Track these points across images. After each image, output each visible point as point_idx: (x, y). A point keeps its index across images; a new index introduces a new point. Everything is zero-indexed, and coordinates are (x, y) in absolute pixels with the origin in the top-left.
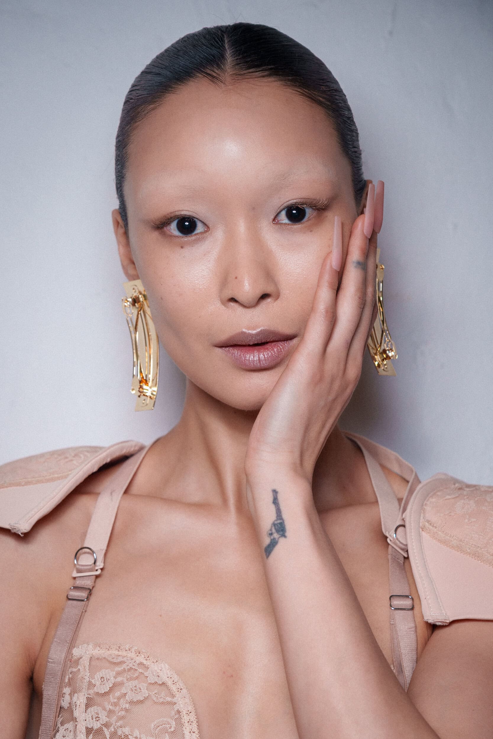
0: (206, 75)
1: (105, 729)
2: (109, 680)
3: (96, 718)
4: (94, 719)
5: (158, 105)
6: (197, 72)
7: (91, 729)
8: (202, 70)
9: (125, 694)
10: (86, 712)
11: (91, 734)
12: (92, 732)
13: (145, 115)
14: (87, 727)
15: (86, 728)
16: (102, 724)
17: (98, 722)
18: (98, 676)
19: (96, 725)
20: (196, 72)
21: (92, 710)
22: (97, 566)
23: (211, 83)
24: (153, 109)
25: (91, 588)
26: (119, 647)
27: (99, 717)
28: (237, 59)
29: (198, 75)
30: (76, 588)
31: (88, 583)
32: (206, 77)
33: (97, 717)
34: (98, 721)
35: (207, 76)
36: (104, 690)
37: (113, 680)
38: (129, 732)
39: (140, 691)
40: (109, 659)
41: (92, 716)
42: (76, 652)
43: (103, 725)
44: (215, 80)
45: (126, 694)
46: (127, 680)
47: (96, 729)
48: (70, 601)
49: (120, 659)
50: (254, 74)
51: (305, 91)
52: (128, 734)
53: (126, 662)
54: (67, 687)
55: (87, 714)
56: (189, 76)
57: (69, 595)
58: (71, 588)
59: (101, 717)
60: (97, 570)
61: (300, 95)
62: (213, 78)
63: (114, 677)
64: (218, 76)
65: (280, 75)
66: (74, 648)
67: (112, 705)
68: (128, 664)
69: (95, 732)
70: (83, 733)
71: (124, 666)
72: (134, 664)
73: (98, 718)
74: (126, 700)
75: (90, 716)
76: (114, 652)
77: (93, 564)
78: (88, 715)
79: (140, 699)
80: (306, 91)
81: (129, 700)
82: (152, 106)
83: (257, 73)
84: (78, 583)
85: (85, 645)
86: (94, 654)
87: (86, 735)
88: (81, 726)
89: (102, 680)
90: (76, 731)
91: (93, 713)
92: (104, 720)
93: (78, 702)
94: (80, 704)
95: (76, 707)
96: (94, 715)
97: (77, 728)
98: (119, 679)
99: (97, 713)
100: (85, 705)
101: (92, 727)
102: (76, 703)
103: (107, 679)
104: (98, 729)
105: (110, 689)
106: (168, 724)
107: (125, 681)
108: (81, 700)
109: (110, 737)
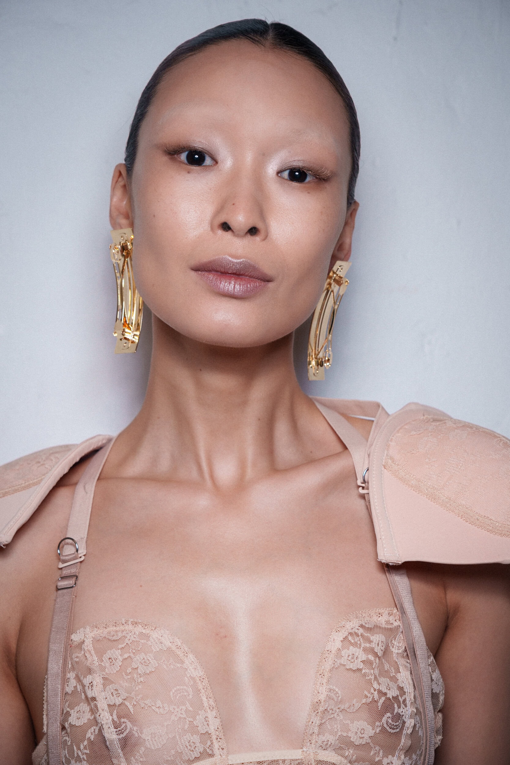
0: (248, 38)
1: (127, 703)
2: (117, 659)
3: (116, 695)
7: (113, 706)
8: (246, 34)
10: (105, 690)
11: (114, 710)
12: (115, 709)
15: (108, 706)
16: (123, 699)
17: (119, 698)
18: (106, 657)
19: (118, 701)
20: (239, 35)
21: (111, 688)
22: (80, 554)
25: (77, 575)
26: (115, 623)
27: (119, 694)
29: (241, 36)
30: (63, 578)
31: (74, 570)
33: (117, 693)
34: (119, 696)
35: (250, 39)
36: (115, 669)
37: (121, 658)
38: (151, 703)
39: (148, 662)
40: (110, 638)
41: (112, 694)
42: (76, 638)
43: (125, 699)
44: (256, 42)
45: (137, 668)
46: (134, 653)
47: (119, 705)
48: (60, 591)
49: (120, 635)
52: (150, 705)
53: (126, 637)
54: (71, 671)
55: (106, 692)
57: (58, 586)
58: (59, 579)
59: (120, 693)
60: (80, 557)
63: (120, 655)
66: (72, 634)
67: (127, 682)
68: (129, 638)
69: (118, 708)
70: (106, 710)
71: (127, 641)
72: (135, 636)
73: (118, 695)
74: (140, 674)
75: (110, 694)
76: (112, 629)
77: (76, 553)
78: (108, 692)
79: (152, 671)
84: (65, 572)
85: (82, 629)
86: (93, 636)
87: (109, 711)
88: (102, 704)
89: (111, 660)
90: (98, 709)
91: (112, 691)
92: (124, 695)
93: (95, 683)
94: (97, 685)
95: (92, 687)
96: (113, 692)
97: (98, 707)
98: (126, 656)
99: (116, 690)
100: (103, 685)
101: (114, 704)
102: (91, 684)
103: (115, 659)
104: (120, 705)
105: (120, 668)
106: (186, 692)
107: (133, 656)
108: (98, 680)
109: (133, 710)
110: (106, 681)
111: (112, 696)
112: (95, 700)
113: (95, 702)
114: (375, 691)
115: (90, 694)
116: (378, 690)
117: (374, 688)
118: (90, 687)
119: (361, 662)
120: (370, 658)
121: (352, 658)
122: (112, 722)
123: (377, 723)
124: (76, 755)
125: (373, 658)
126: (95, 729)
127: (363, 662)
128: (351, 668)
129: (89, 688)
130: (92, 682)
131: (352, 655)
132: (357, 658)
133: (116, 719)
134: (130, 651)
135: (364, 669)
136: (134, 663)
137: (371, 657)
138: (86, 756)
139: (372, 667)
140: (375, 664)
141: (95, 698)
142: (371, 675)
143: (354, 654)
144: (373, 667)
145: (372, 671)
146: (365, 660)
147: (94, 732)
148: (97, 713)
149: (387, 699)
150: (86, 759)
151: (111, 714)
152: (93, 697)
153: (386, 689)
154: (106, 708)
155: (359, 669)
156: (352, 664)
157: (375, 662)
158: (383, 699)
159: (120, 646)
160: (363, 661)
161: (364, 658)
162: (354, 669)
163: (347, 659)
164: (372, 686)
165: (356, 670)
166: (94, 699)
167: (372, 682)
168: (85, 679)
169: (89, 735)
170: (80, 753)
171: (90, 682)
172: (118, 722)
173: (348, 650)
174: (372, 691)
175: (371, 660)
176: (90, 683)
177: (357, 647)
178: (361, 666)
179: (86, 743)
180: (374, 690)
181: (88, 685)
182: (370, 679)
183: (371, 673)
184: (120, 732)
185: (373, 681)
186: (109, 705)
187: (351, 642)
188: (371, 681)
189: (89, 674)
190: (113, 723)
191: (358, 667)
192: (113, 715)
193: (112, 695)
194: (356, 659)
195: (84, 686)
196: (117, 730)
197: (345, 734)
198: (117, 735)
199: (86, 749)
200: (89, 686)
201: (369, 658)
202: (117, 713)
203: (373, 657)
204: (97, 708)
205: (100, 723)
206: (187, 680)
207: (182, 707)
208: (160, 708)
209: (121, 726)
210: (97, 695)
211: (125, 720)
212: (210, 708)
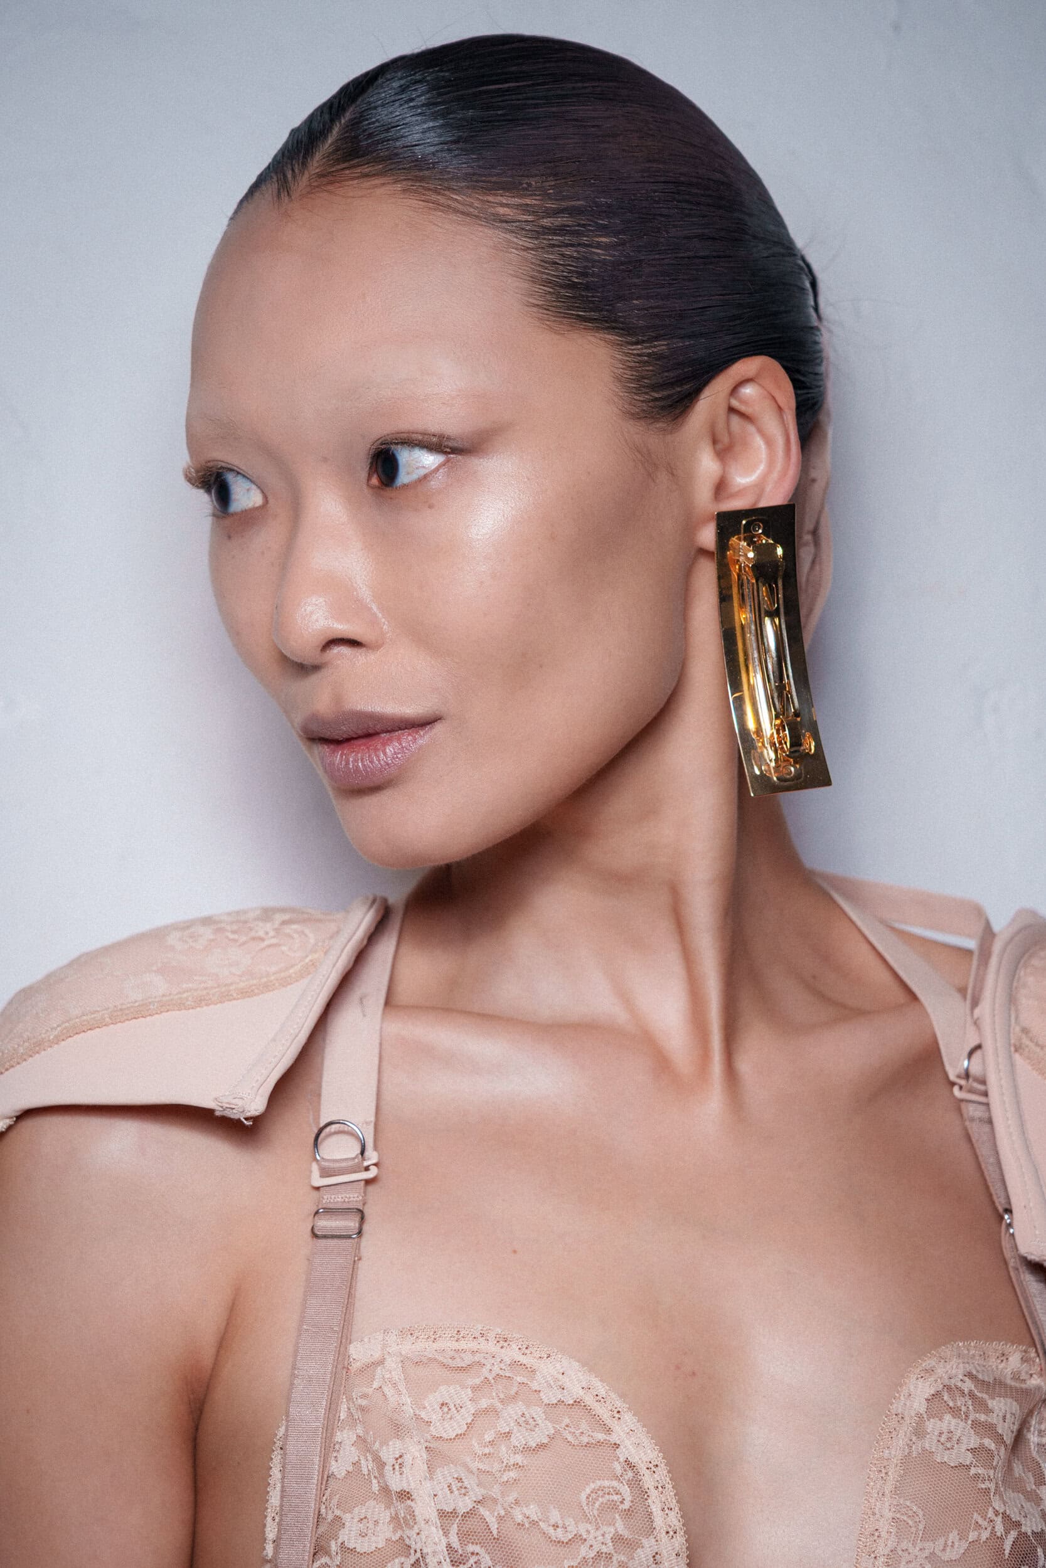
1: (483, 1512)
2: (460, 1407)
3: (458, 1490)
4: (456, 1492)
7: (452, 1513)
9: (508, 1435)
10: (432, 1478)
11: (453, 1524)
12: (454, 1519)
14: (441, 1510)
15: (440, 1513)
16: (475, 1502)
17: (466, 1498)
18: (433, 1401)
19: (464, 1505)
21: (445, 1472)
22: (366, 1160)
25: (363, 1208)
27: (465, 1488)
30: (330, 1211)
31: (353, 1197)
33: (461, 1487)
34: (465, 1494)
36: (455, 1429)
37: (471, 1407)
38: (537, 1515)
39: (534, 1423)
40: (443, 1360)
41: (449, 1486)
42: (358, 1353)
43: (479, 1502)
45: (505, 1433)
46: (501, 1402)
47: (464, 1513)
48: (320, 1241)
49: (468, 1359)
52: (536, 1520)
53: (483, 1364)
55: (435, 1483)
57: (316, 1229)
58: (318, 1213)
59: (469, 1487)
60: (367, 1169)
63: (470, 1400)
66: (350, 1343)
67: (482, 1462)
68: (490, 1368)
69: (463, 1520)
70: (434, 1522)
71: (483, 1373)
72: (502, 1366)
73: (464, 1491)
74: (514, 1447)
75: (445, 1487)
76: (447, 1344)
77: (360, 1156)
78: (440, 1483)
79: (542, 1442)
81: (518, 1445)
85: (375, 1335)
86: (402, 1352)
87: (442, 1526)
88: (426, 1509)
89: (445, 1409)
90: (415, 1519)
91: (450, 1480)
92: (477, 1492)
93: (408, 1458)
94: (413, 1463)
95: (400, 1468)
96: (452, 1484)
97: (416, 1513)
98: (484, 1404)
99: (460, 1480)
100: (427, 1464)
101: (454, 1509)
102: (400, 1461)
103: (455, 1406)
104: (468, 1513)
105: (468, 1427)
106: (617, 1494)
107: (499, 1406)
108: (415, 1453)
109: (498, 1529)
110: (435, 1456)
111: (449, 1492)
112: (409, 1498)
113: (409, 1502)
114: (996, 1515)
115: (396, 1483)
116: (1002, 1514)
117: (994, 1508)
118: (397, 1467)
119: (968, 1450)
120: (986, 1445)
121: (949, 1439)
122: (448, 1550)
125: (993, 1445)
127: (971, 1452)
128: (945, 1462)
129: (394, 1469)
130: (401, 1456)
131: (948, 1433)
132: (958, 1440)
133: (456, 1545)
134: (495, 1394)
135: (974, 1466)
136: (501, 1421)
137: (989, 1443)
139: (992, 1465)
140: (996, 1458)
141: (408, 1493)
142: (989, 1480)
143: (952, 1432)
144: (994, 1464)
145: (991, 1472)
146: (976, 1449)
148: (413, 1526)
149: (1021, 1535)
151: (444, 1533)
152: (405, 1491)
153: (1018, 1513)
154: (434, 1517)
155: (964, 1466)
156: (948, 1452)
157: (998, 1454)
158: (1013, 1534)
159: (470, 1382)
160: (972, 1449)
161: (974, 1442)
162: (952, 1465)
163: (939, 1441)
164: (991, 1506)
165: (956, 1467)
166: (405, 1495)
167: (992, 1497)
168: (384, 1448)
171: (397, 1456)
172: (460, 1552)
173: (940, 1420)
174: (991, 1514)
175: (989, 1450)
176: (397, 1459)
177: (959, 1417)
178: (968, 1459)
180: (994, 1512)
181: (392, 1461)
182: (986, 1489)
183: (989, 1477)
185: (992, 1494)
187: (948, 1405)
188: (988, 1492)
189: (395, 1437)
190: (449, 1554)
191: (961, 1462)
192: (450, 1535)
193: (450, 1490)
194: (957, 1443)
195: (381, 1464)
200: (393, 1465)
201: (984, 1445)
202: (459, 1530)
203: (994, 1442)
204: (414, 1516)
205: (418, 1551)
206: (618, 1468)
207: (605, 1529)
208: (557, 1527)
209: (467, 1561)
210: (413, 1485)
211: (477, 1548)
212: (668, 1532)
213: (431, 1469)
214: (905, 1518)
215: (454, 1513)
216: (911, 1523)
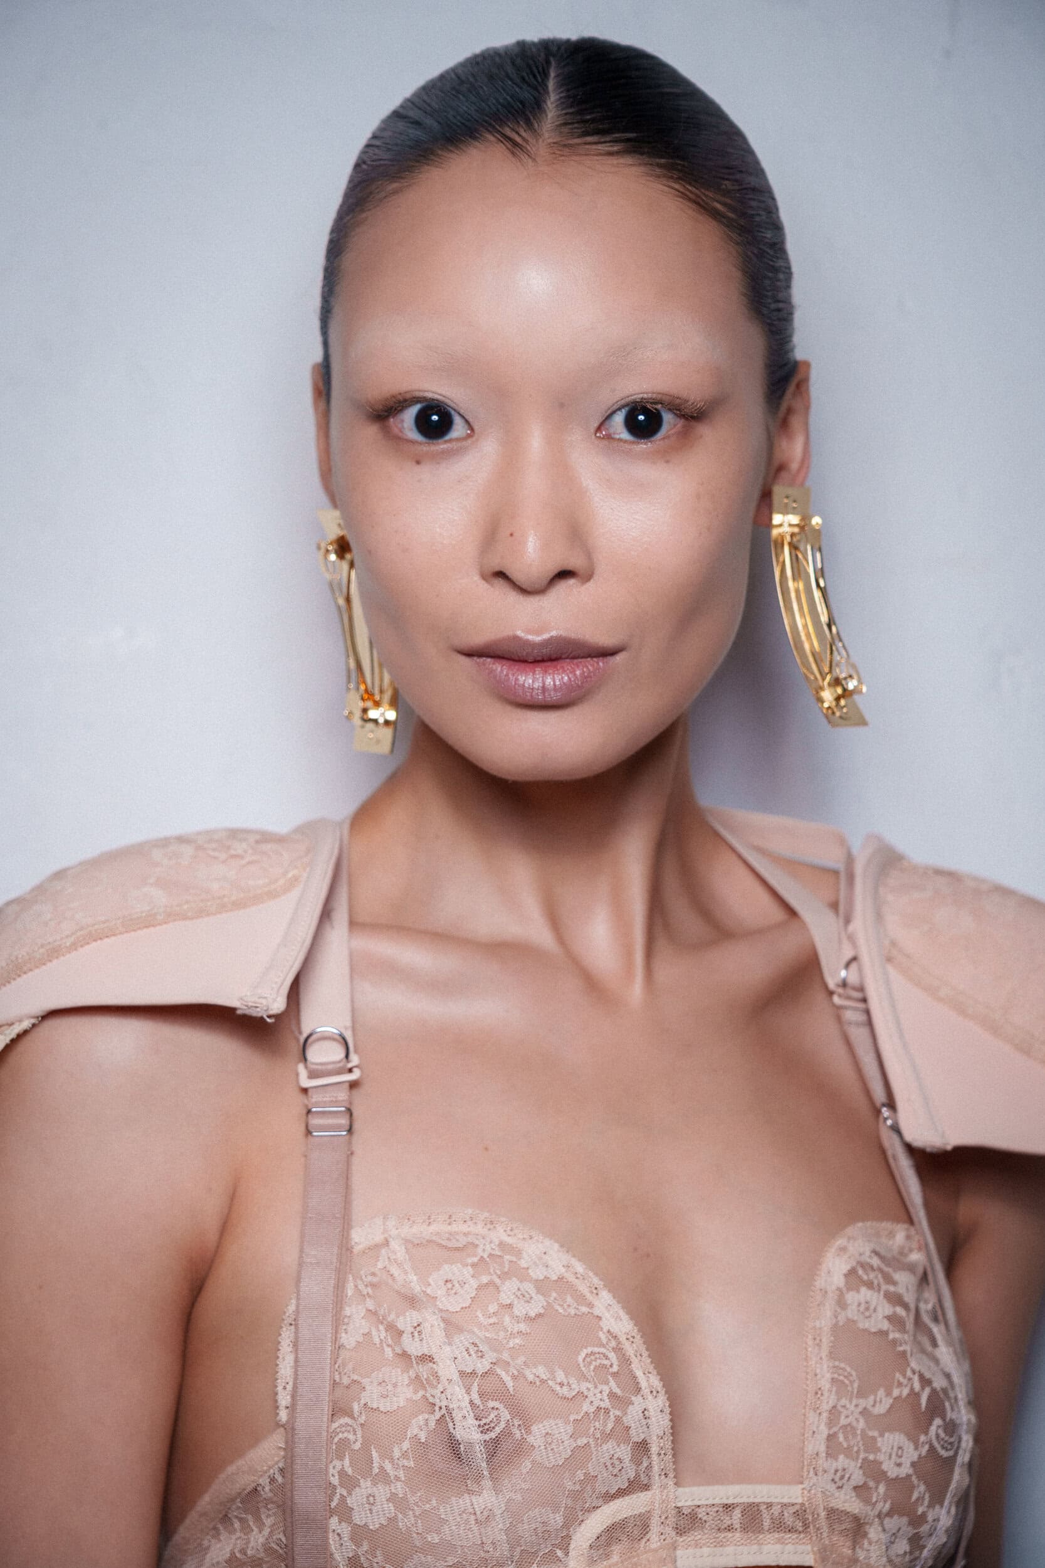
0: (502, 139)
1: (501, 1372)
3: (475, 1353)
4: (474, 1356)
5: (406, 184)
6: (488, 131)
8: (498, 127)
9: (509, 1306)
10: (450, 1343)
11: (474, 1383)
12: (474, 1380)
13: (381, 200)
14: (462, 1371)
16: (490, 1362)
17: (483, 1360)
18: (437, 1278)
19: (481, 1366)
20: (485, 131)
21: (462, 1338)
22: (350, 1062)
23: (510, 155)
24: (396, 192)
27: (481, 1351)
28: (566, 114)
29: (487, 136)
31: (340, 1097)
32: (503, 143)
33: (477, 1351)
34: (481, 1357)
35: (505, 142)
36: (460, 1303)
38: (546, 1375)
39: (529, 1297)
42: (361, 1236)
43: (495, 1363)
44: (517, 151)
46: (499, 1276)
47: (482, 1373)
50: (594, 147)
51: (688, 190)
52: (545, 1378)
53: (477, 1245)
54: (354, 1303)
55: (455, 1347)
56: (470, 137)
59: (484, 1351)
60: (350, 1070)
61: (678, 196)
62: (515, 147)
63: (471, 1276)
64: (524, 144)
65: (642, 154)
66: (351, 1230)
68: (484, 1248)
69: (481, 1379)
70: (456, 1382)
71: (480, 1252)
72: (493, 1246)
73: (481, 1354)
75: (464, 1351)
77: (345, 1059)
78: (459, 1348)
80: (690, 188)
81: (520, 1316)
82: (395, 185)
83: (600, 147)
85: (375, 1221)
86: (407, 1235)
87: (464, 1385)
88: (447, 1370)
89: (449, 1285)
90: (438, 1380)
91: (467, 1345)
92: (492, 1356)
93: (425, 1327)
94: (430, 1330)
95: (419, 1335)
96: (470, 1348)
97: (440, 1375)
98: (485, 1279)
99: (475, 1345)
101: (473, 1370)
102: (418, 1329)
103: (461, 1282)
104: (486, 1373)
105: (472, 1301)
106: (606, 1359)
107: (498, 1281)
108: (432, 1322)
109: (513, 1386)
110: (451, 1325)
111: (467, 1355)
112: (430, 1361)
113: (430, 1365)
114: (914, 1374)
115: (416, 1349)
116: (918, 1373)
117: (912, 1368)
118: (416, 1334)
119: (884, 1317)
120: (899, 1313)
121: (867, 1309)
122: (470, 1406)
123: (923, 1438)
124: (376, 1470)
125: (904, 1312)
126: (427, 1420)
127: (886, 1319)
128: (867, 1329)
129: (412, 1336)
130: (418, 1326)
132: (874, 1309)
133: (478, 1401)
134: (492, 1271)
135: (892, 1332)
136: (502, 1295)
137: (900, 1311)
138: (404, 1473)
139: (905, 1330)
140: (907, 1324)
141: (429, 1357)
142: (905, 1343)
143: (868, 1302)
144: (907, 1329)
145: (906, 1337)
146: (890, 1316)
147: (427, 1424)
148: (437, 1386)
149: (933, 1391)
150: (403, 1479)
151: (466, 1391)
152: (426, 1355)
153: (928, 1372)
154: (456, 1377)
155: (882, 1331)
156: (867, 1320)
158: (928, 1390)
159: (470, 1261)
160: (887, 1317)
161: (887, 1310)
162: (872, 1331)
163: (858, 1311)
164: (909, 1366)
165: (875, 1332)
166: (426, 1359)
167: (908, 1358)
169: (413, 1430)
170: (388, 1466)
171: (415, 1325)
172: (484, 1407)
173: (857, 1292)
174: (909, 1373)
175: (901, 1317)
176: (415, 1328)
177: (873, 1289)
178: (885, 1325)
179: (406, 1445)
180: (912, 1371)
181: (411, 1329)
182: (903, 1351)
183: (905, 1340)
184: (487, 1427)
185: (909, 1356)
186: (462, 1374)
187: (863, 1279)
188: (905, 1354)
190: (471, 1409)
191: (879, 1328)
192: (471, 1393)
193: (468, 1353)
194: (874, 1312)
195: (400, 1333)
196: (482, 1423)
197: (871, 1457)
198: (482, 1432)
199: (408, 1459)
200: (412, 1333)
201: (896, 1313)
202: (480, 1389)
204: (437, 1377)
205: (443, 1407)
206: (603, 1337)
207: (600, 1387)
208: (563, 1385)
209: (489, 1415)
210: (434, 1350)
211: (496, 1404)
212: (652, 1392)
213: (448, 1335)
214: (841, 1378)
215: (473, 1373)
216: (847, 1382)
